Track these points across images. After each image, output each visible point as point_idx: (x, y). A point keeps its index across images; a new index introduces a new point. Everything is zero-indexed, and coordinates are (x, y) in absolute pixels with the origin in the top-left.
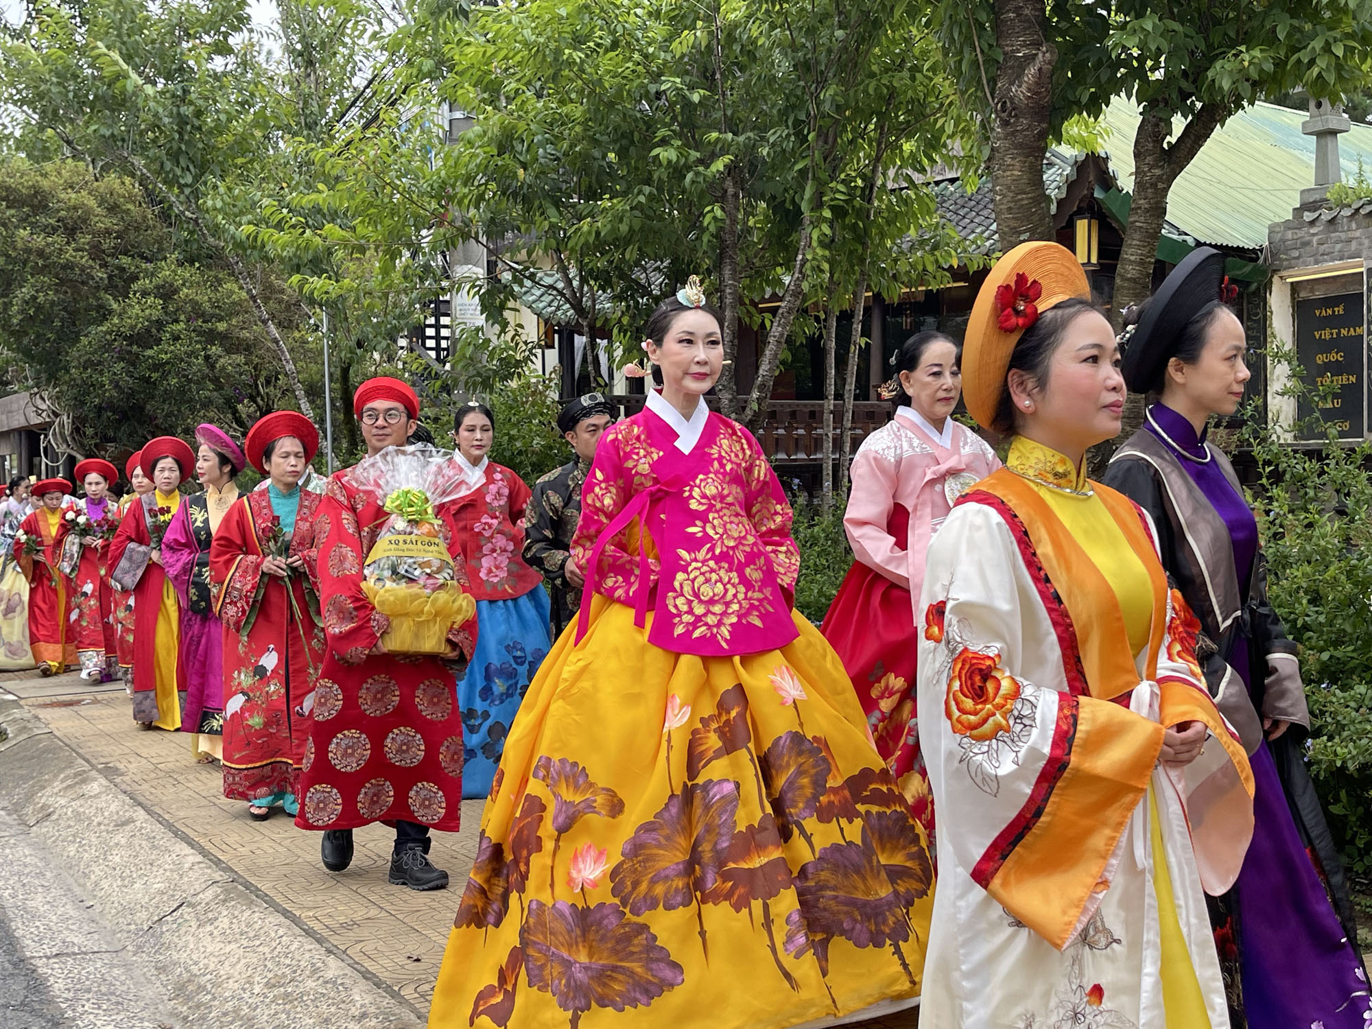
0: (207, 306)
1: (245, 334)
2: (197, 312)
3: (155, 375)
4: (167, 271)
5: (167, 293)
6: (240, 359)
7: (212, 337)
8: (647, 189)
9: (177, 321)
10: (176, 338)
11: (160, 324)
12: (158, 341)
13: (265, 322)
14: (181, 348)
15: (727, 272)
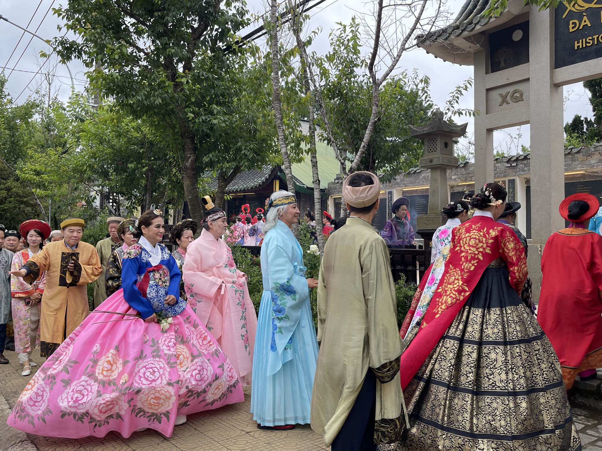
0: (21, 194)
1: (31, 202)
2: (18, 195)
3: (3, 213)
4: (10, 183)
5: (9, 189)
6: (30, 209)
7: (22, 202)
8: (126, 174)
9: (11, 197)
10: (10, 202)
11: (6, 198)
12: (5, 203)
13: (36, 199)
14: (11, 205)
15: (147, 196)
